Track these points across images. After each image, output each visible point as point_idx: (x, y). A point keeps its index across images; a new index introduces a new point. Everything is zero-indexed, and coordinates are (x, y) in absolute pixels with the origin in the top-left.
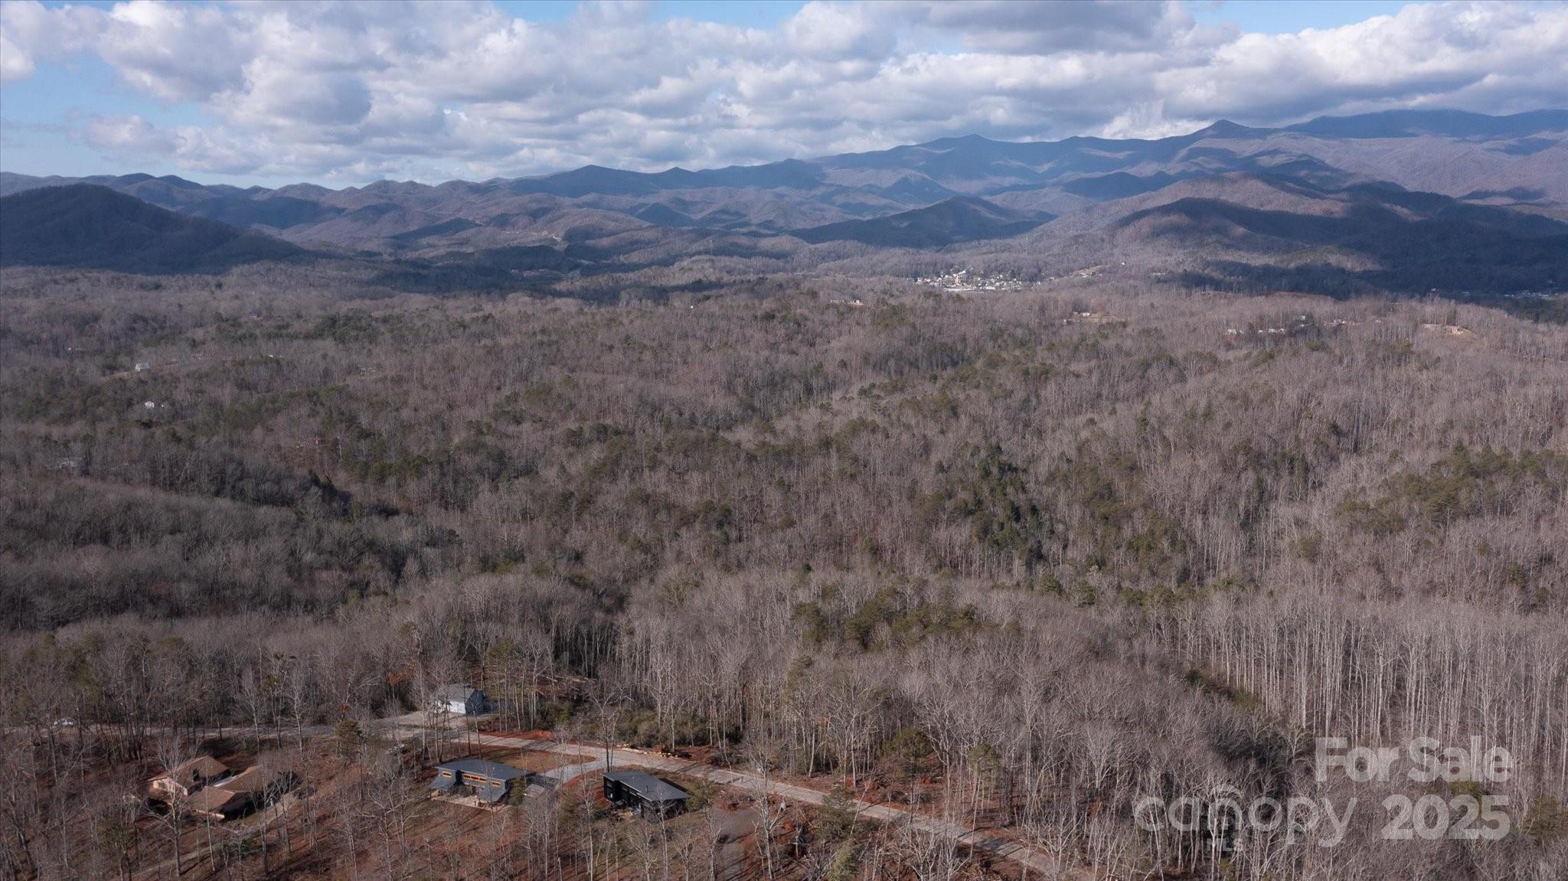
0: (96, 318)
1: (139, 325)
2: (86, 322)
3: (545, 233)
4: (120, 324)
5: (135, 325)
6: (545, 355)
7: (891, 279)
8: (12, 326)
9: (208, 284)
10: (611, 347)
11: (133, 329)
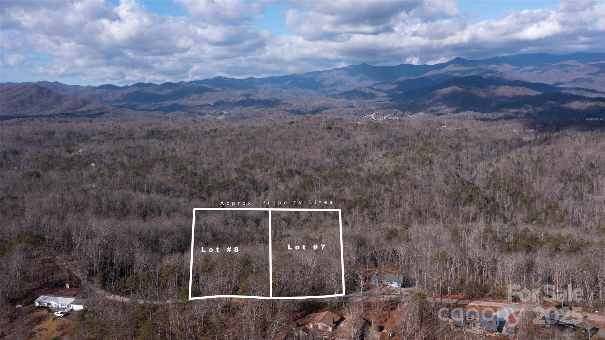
0: (54, 133)
1: (71, 135)
2: (51, 134)
3: (205, 102)
4: (64, 135)
5: (70, 135)
6: (252, 143)
7: (352, 116)
8: (21, 136)
9: (86, 121)
10: (276, 140)
11: (69, 137)
